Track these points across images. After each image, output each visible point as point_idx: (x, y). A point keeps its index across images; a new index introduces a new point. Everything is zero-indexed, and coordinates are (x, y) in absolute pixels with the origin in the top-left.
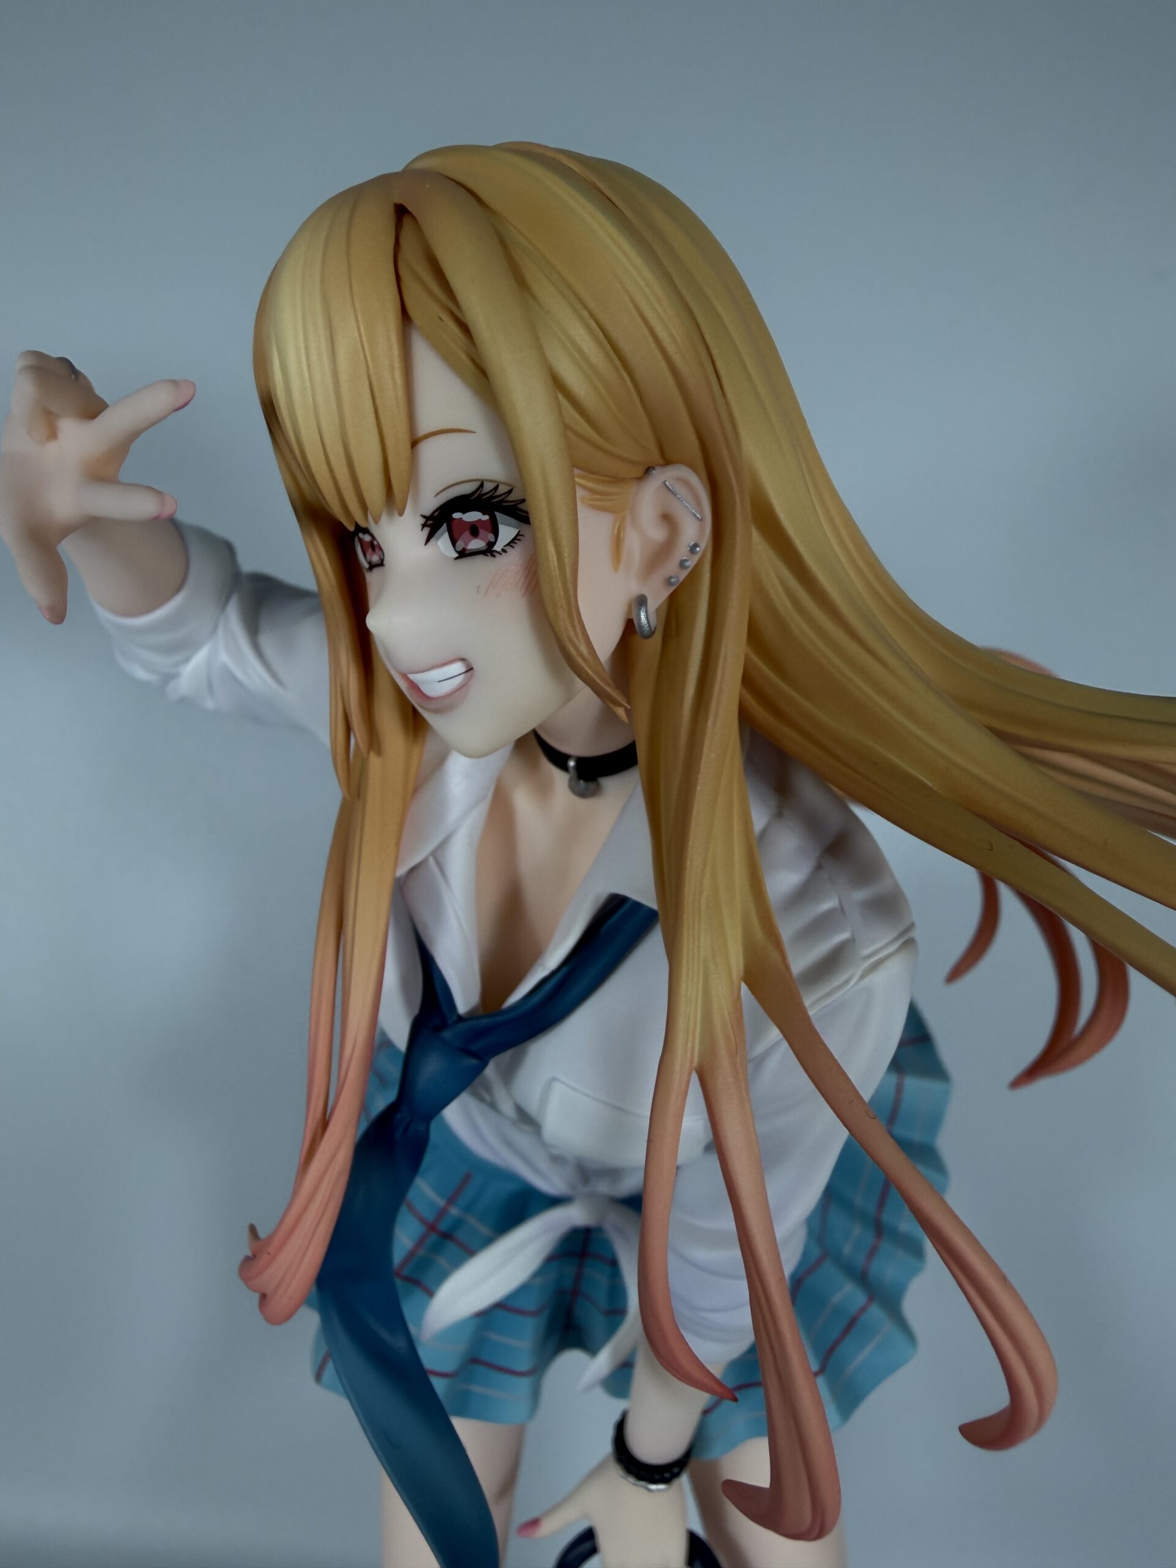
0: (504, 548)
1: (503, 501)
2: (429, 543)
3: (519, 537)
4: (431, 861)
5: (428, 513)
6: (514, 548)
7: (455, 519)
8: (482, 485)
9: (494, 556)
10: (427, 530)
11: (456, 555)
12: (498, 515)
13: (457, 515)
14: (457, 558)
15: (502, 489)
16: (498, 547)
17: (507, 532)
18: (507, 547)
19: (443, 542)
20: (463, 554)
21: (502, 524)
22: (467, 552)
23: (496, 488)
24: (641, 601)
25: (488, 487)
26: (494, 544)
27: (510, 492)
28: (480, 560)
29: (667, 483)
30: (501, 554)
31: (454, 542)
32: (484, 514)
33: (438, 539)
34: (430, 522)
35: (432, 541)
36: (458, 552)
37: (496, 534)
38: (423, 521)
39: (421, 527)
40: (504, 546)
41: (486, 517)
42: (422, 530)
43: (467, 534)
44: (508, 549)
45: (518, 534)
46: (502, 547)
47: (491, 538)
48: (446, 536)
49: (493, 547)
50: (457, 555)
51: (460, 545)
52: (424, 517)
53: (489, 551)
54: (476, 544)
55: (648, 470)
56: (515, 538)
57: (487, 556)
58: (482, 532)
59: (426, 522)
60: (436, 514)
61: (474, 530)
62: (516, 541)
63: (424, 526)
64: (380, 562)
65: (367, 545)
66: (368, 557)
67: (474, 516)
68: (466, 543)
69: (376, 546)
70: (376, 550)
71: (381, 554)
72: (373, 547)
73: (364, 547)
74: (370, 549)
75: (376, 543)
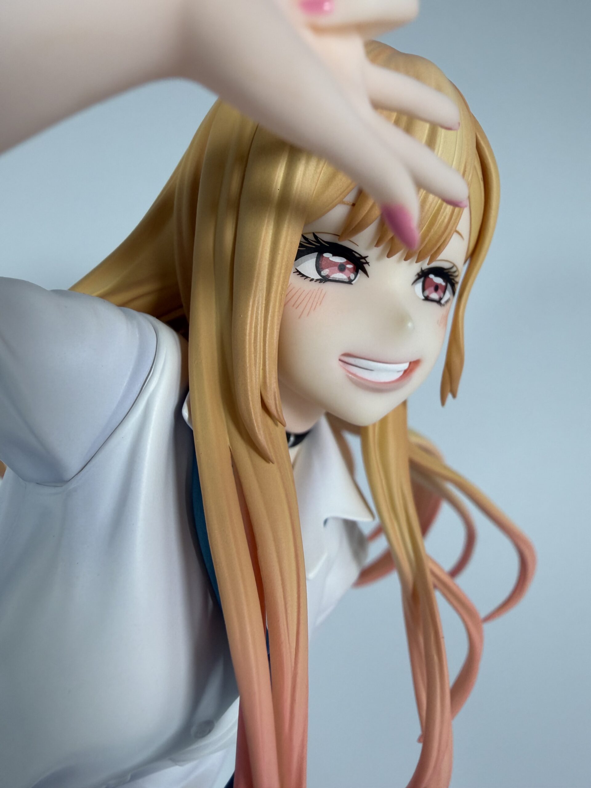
1: (453, 279)
2: (412, 286)
3: (449, 300)
5: (423, 269)
7: (429, 277)
8: (453, 267)
10: (417, 277)
11: (423, 298)
12: (448, 285)
13: (432, 276)
14: (424, 300)
15: (457, 273)
16: (443, 301)
17: (447, 294)
19: (419, 287)
20: (427, 299)
21: (448, 290)
22: (429, 298)
23: (455, 272)
25: (454, 269)
27: (457, 276)
28: (435, 305)
30: (443, 306)
31: (424, 289)
32: (444, 281)
33: (417, 284)
35: (414, 284)
36: (424, 296)
37: (444, 293)
38: (419, 271)
39: (416, 274)
41: (444, 284)
42: (415, 276)
43: (432, 289)
44: (445, 304)
45: (449, 298)
47: (442, 294)
48: (421, 285)
49: (441, 301)
51: (427, 293)
52: (421, 269)
53: (439, 302)
54: (435, 296)
57: (438, 304)
58: (439, 291)
59: (420, 273)
60: (426, 271)
61: (437, 288)
63: (418, 274)
64: (347, 280)
65: (334, 264)
66: (325, 272)
67: (439, 280)
68: (431, 293)
69: (349, 269)
70: (347, 271)
71: (352, 276)
72: (342, 268)
73: (323, 263)
74: (336, 268)
75: (350, 266)
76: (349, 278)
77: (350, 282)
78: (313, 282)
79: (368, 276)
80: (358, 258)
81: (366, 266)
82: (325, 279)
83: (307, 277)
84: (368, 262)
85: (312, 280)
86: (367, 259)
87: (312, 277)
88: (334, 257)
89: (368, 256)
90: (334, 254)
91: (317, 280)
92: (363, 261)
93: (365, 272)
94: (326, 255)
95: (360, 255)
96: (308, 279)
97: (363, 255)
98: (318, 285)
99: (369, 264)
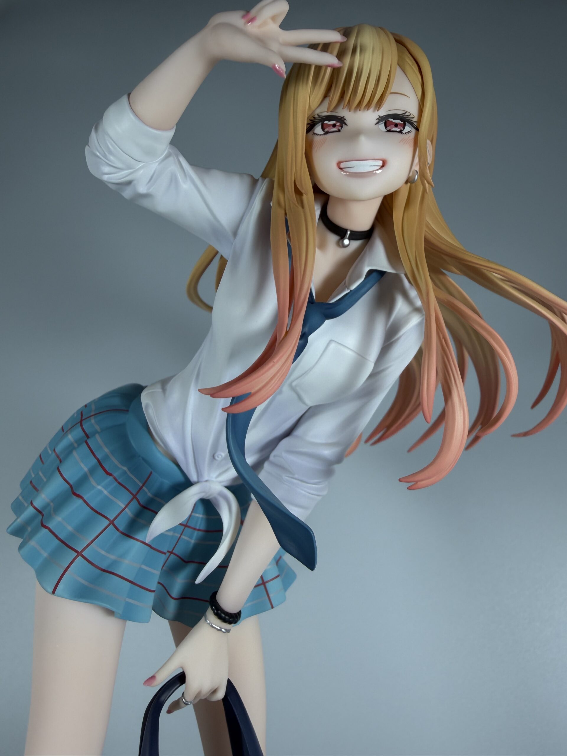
1: (410, 120)
2: (376, 125)
3: (411, 132)
5: (381, 116)
7: (389, 120)
8: (406, 113)
9: (402, 134)
10: (377, 121)
12: (407, 123)
15: (411, 116)
16: (404, 132)
17: (408, 128)
19: (382, 126)
20: (389, 131)
21: (407, 126)
22: (391, 131)
25: (407, 114)
26: (402, 131)
27: (413, 118)
28: (397, 134)
30: (404, 134)
31: (386, 127)
32: (402, 121)
33: (379, 125)
34: (380, 119)
35: (377, 125)
37: (404, 128)
38: (378, 117)
39: (376, 119)
41: (402, 123)
43: (393, 126)
46: (405, 132)
47: (402, 129)
48: (383, 125)
50: (387, 131)
51: (389, 128)
52: (379, 116)
54: (396, 129)
56: (409, 131)
57: (400, 133)
58: (399, 126)
60: (384, 117)
61: (396, 125)
63: (378, 119)
64: (338, 130)
65: (329, 125)
66: (326, 130)
67: (397, 121)
68: (392, 128)
69: (338, 125)
70: (337, 127)
71: (340, 128)
72: (334, 126)
73: (325, 126)
74: (331, 127)
75: (338, 124)
76: (339, 129)
77: (339, 131)
78: (321, 136)
79: (347, 125)
80: (340, 119)
81: (345, 121)
82: (327, 133)
83: (318, 134)
84: (345, 118)
85: (321, 135)
86: (344, 118)
87: (320, 134)
88: (329, 122)
89: (344, 116)
90: (329, 121)
91: (323, 134)
92: (343, 119)
93: (346, 124)
94: (326, 122)
95: (340, 117)
96: (319, 135)
97: (342, 116)
98: (324, 136)
99: (346, 119)
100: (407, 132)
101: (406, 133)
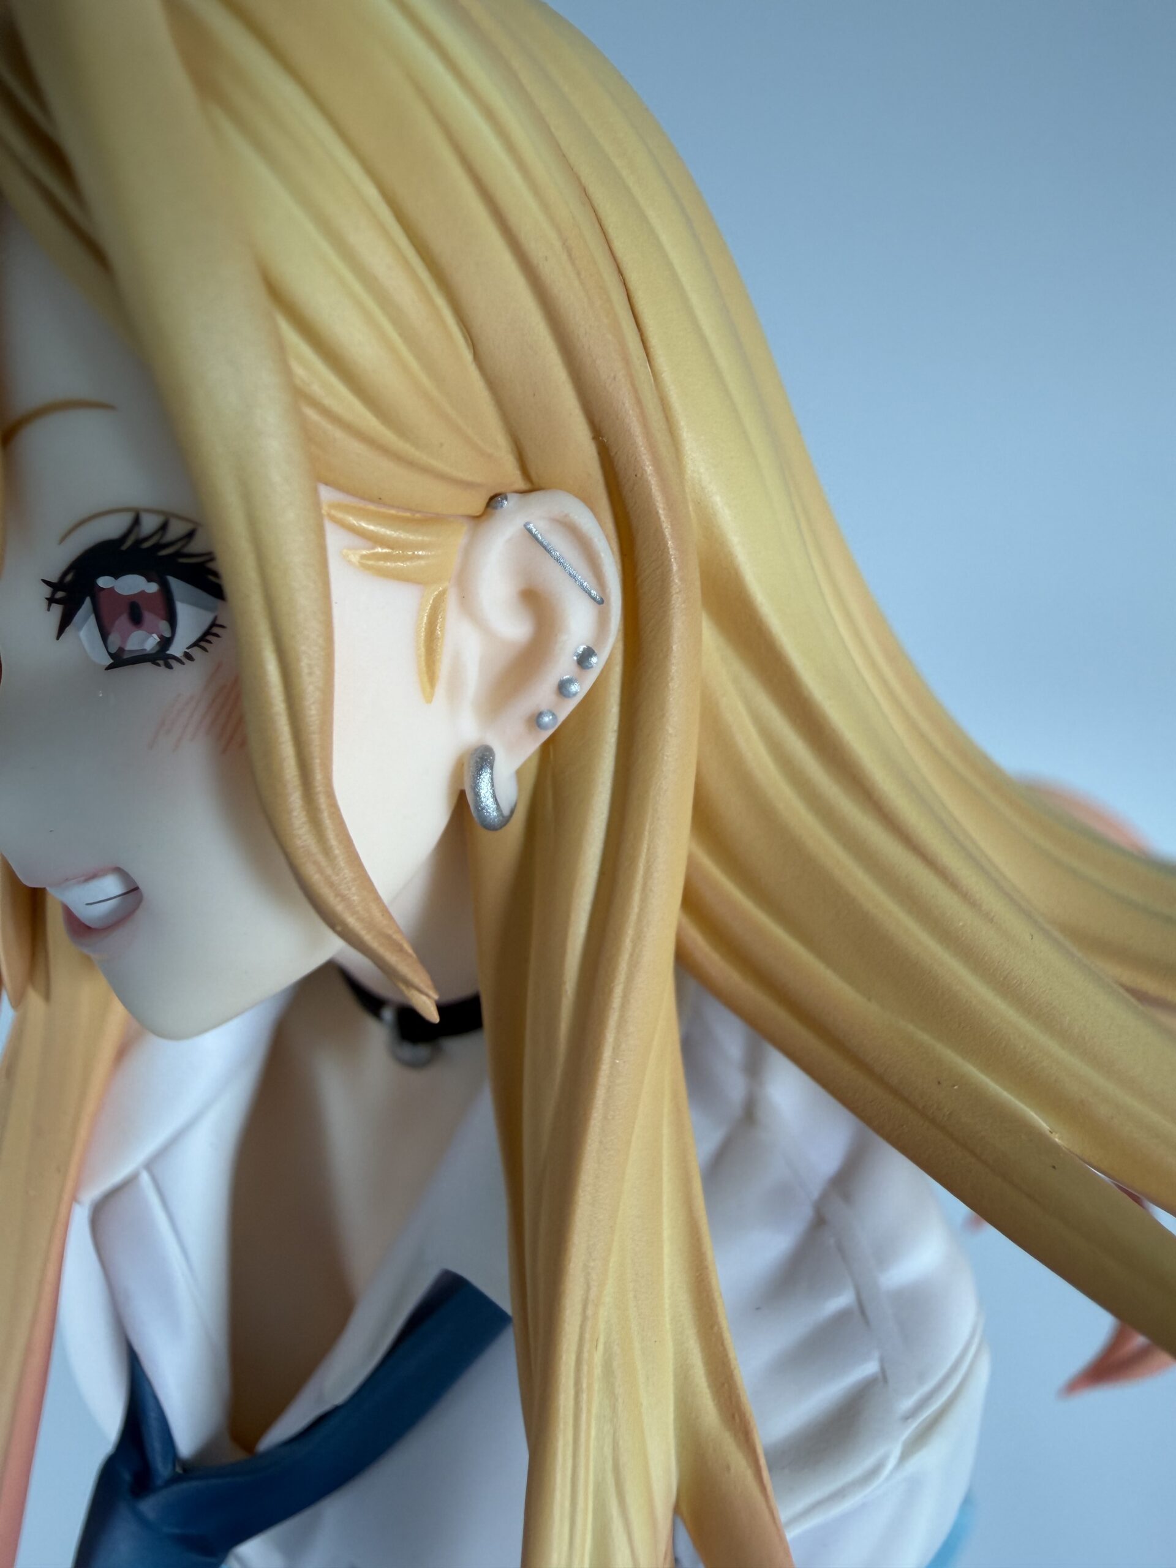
0: (187, 651)
1: (179, 554)
2: (63, 639)
3: (215, 630)
4: (145, 1178)
5: (54, 578)
6: (205, 649)
7: (103, 589)
8: (137, 520)
9: (169, 667)
10: (57, 610)
11: (109, 661)
12: (175, 584)
13: (104, 582)
14: (110, 667)
15: (175, 528)
16: (177, 649)
17: (191, 618)
18: (196, 648)
19: (87, 634)
20: (120, 660)
21: (183, 601)
22: (126, 656)
23: (164, 527)
24: (483, 758)
25: (149, 524)
26: (169, 641)
27: (190, 536)
28: (149, 673)
29: (531, 526)
30: (183, 663)
31: (104, 636)
32: (148, 581)
33: (79, 629)
34: (60, 595)
35: (69, 630)
36: (111, 655)
37: (171, 619)
38: (47, 591)
39: (45, 603)
40: (188, 648)
41: (153, 588)
42: (49, 610)
43: (123, 621)
44: (196, 652)
45: (213, 624)
46: (184, 649)
47: (164, 627)
48: (92, 620)
49: (168, 650)
51: (114, 640)
52: (47, 583)
53: (161, 656)
54: (140, 641)
55: (494, 501)
56: (207, 632)
57: (159, 665)
58: (148, 617)
59: (53, 593)
60: (69, 578)
61: (135, 612)
62: (209, 638)
63: (51, 601)
67: (132, 585)
68: (125, 638)
100: (196, 644)
101: (193, 652)
